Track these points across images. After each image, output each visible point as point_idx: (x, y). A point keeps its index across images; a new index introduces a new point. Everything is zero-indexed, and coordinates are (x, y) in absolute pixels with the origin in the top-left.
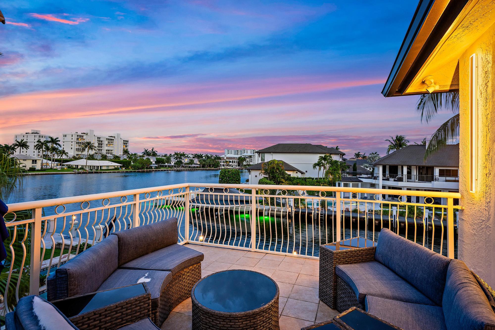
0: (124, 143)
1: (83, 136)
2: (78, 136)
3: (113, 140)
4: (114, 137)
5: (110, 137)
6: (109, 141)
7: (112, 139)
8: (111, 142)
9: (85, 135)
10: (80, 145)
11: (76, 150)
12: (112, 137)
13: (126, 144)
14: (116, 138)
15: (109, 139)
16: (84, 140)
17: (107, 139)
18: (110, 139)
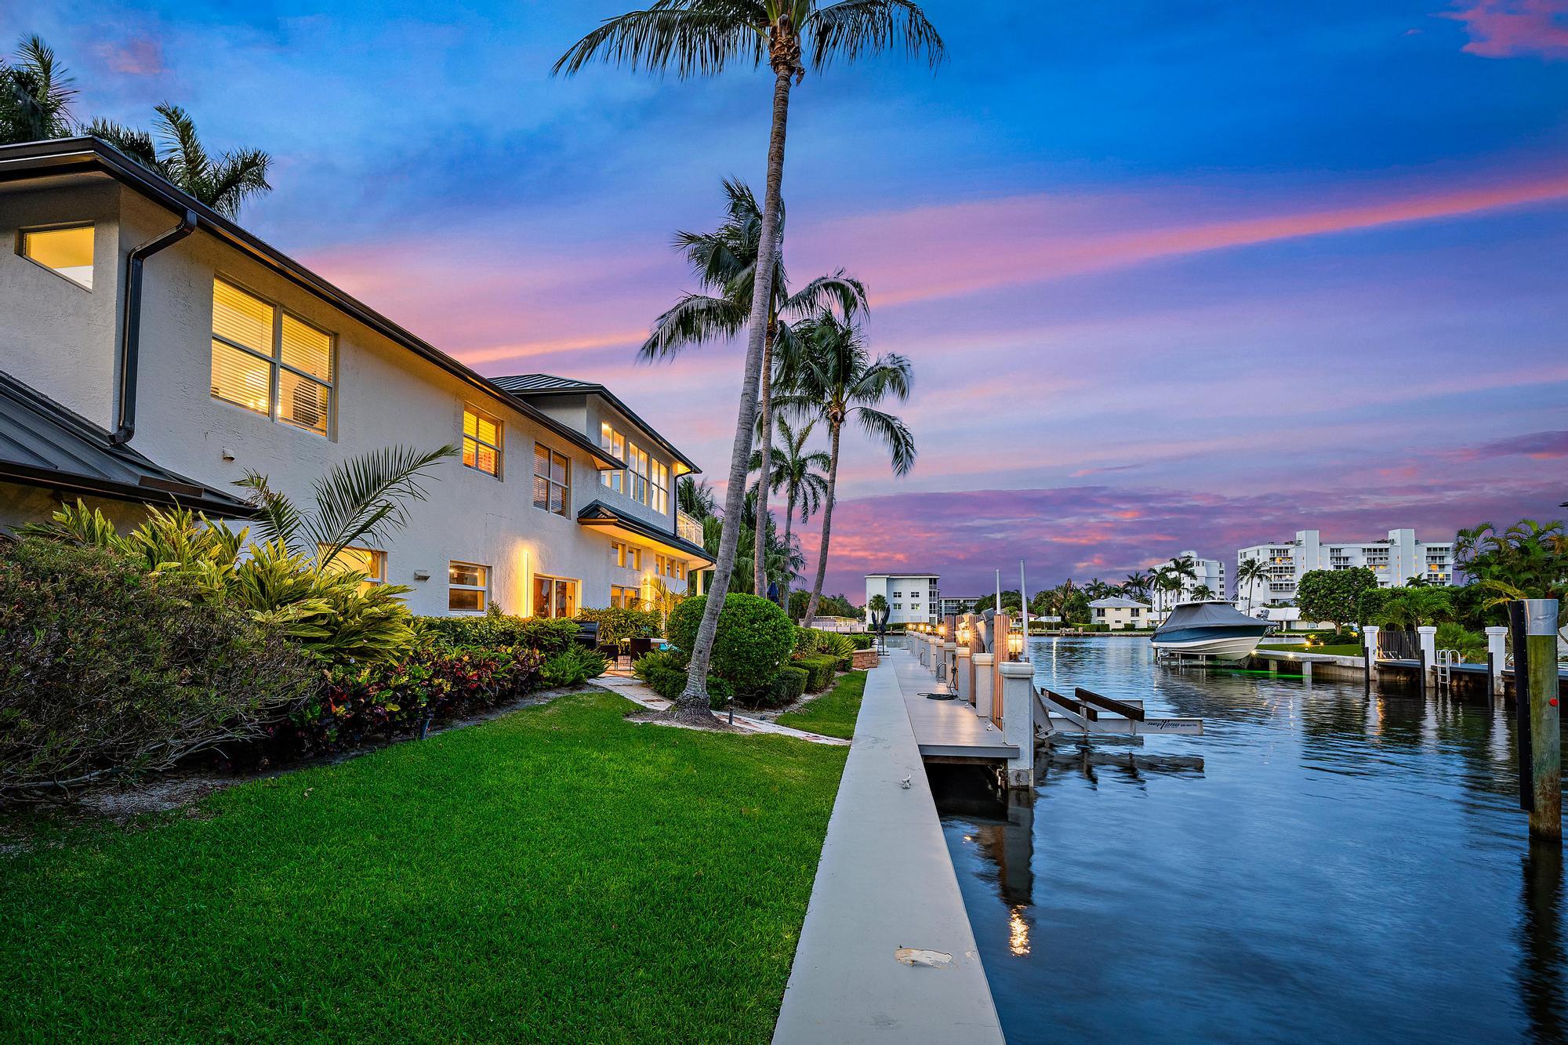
0: (1434, 558)
1: (1287, 550)
2: (1272, 551)
3: (1387, 550)
4: (1392, 541)
5: (1378, 542)
6: (1372, 557)
7: (1381, 550)
8: (1381, 559)
9: (1293, 546)
10: (1278, 574)
11: (1271, 589)
12: (1386, 542)
13: (1442, 558)
14: (1398, 543)
15: (1369, 550)
16: (1291, 561)
17: (1364, 550)
18: (1375, 550)
